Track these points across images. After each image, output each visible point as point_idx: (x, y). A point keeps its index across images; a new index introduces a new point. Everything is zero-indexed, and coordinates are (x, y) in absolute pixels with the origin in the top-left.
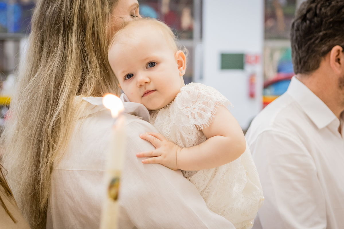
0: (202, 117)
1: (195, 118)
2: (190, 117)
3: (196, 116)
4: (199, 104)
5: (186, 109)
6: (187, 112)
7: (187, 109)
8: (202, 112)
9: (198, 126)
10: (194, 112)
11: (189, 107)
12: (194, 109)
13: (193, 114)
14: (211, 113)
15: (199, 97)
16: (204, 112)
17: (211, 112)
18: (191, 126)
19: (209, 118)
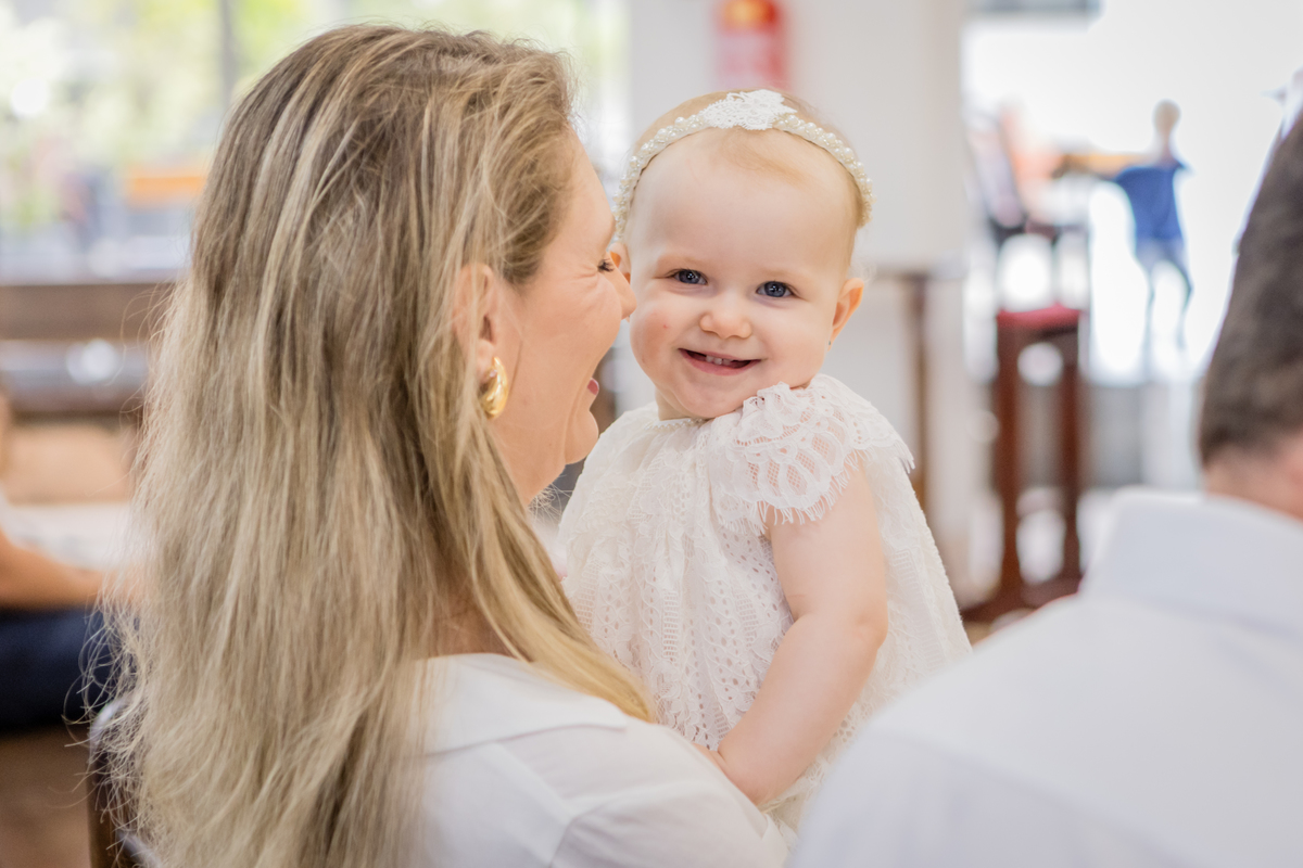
0: (798, 486)
1: (774, 484)
2: (761, 475)
3: (782, 475)
4: (803, 439)
5: (757, 445)
6: (758, 455)
7: (761, 444)
8: (805, 469)
9: (779, 511)
10: (777, 462)
11: (770, 440)
12: (784, 451)
13: (773, 469)
14: (831, 483)
15: (806, 419)
16: (808, 472)
17: (830, 480)
18: (756, 505)
19: (822, 497)
